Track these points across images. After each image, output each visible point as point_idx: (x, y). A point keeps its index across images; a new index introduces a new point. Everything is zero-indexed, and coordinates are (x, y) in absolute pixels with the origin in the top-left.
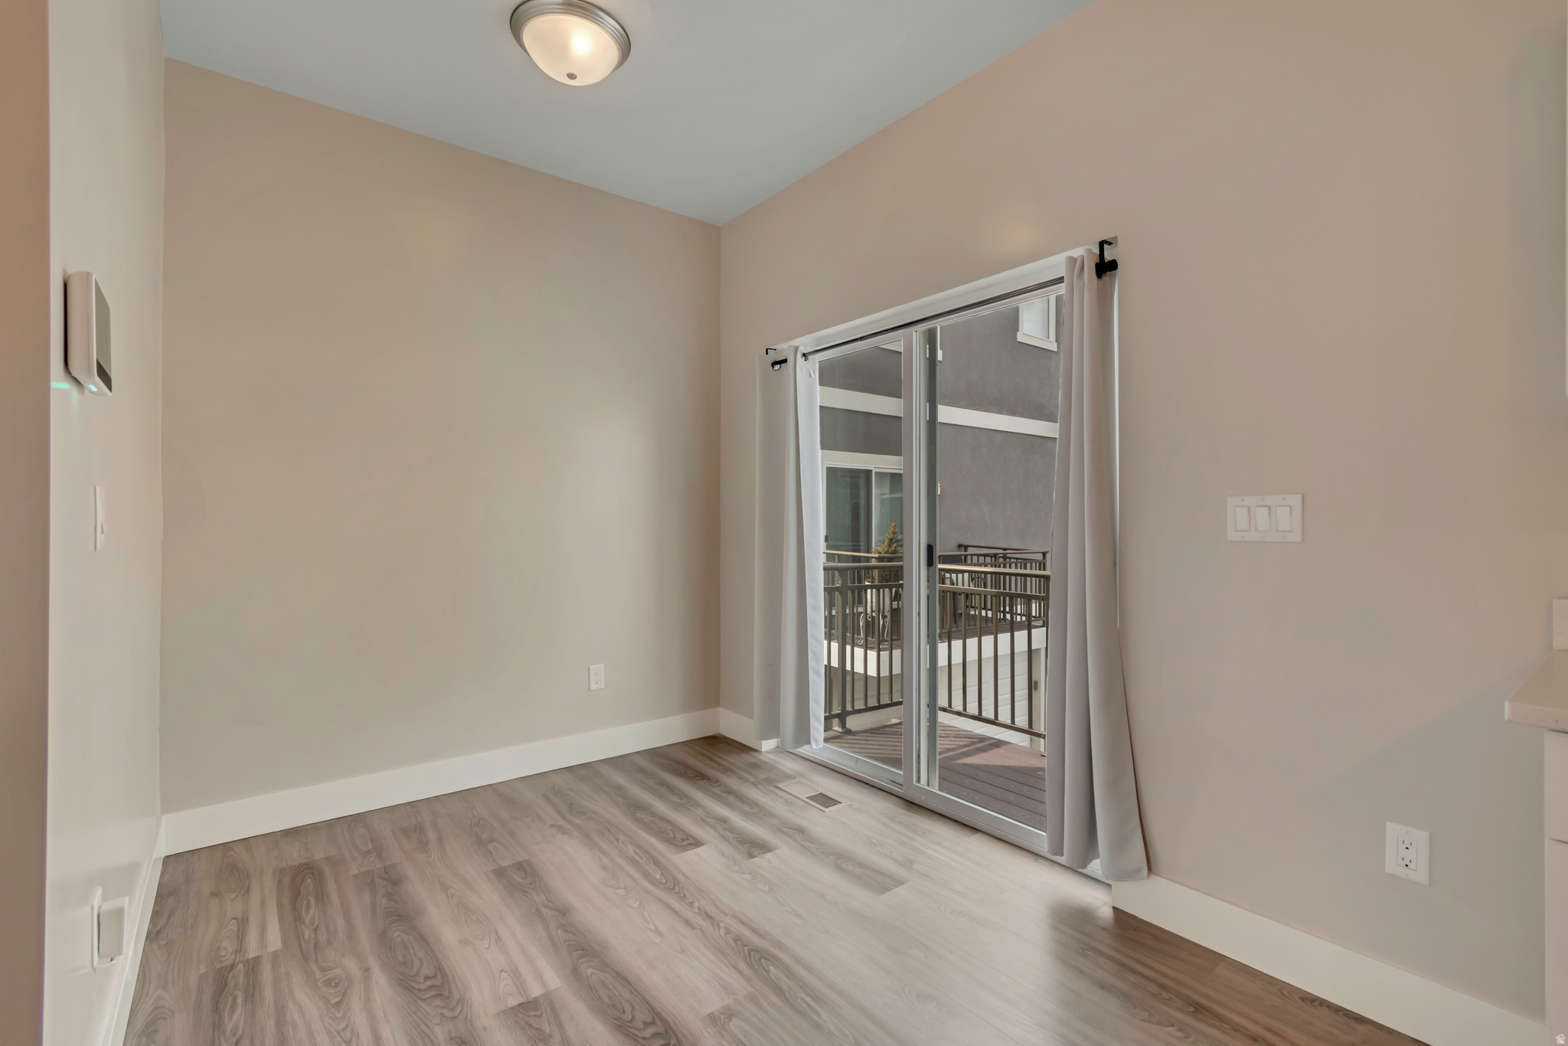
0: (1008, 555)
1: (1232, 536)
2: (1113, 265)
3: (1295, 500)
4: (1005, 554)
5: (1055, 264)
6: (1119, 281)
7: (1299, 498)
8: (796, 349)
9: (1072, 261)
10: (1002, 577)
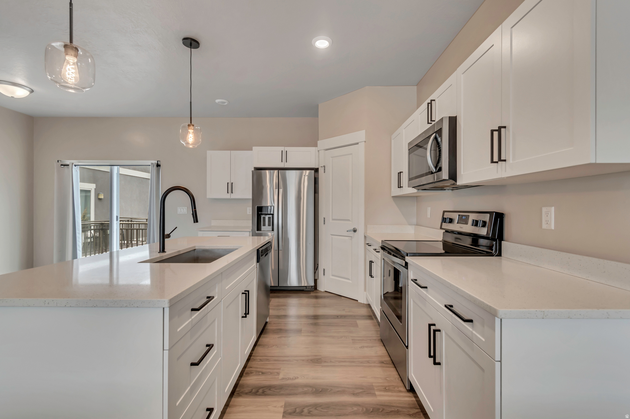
0: (133, 220)
1: (178, 213)
2: (160, 166)
3: (186, 208)
4: (131, 220)
5: (149, 162)
6: (161, 169)
7: (187, 208)
8: (73, 164)
9: (152, 164)
10: (133, 225)
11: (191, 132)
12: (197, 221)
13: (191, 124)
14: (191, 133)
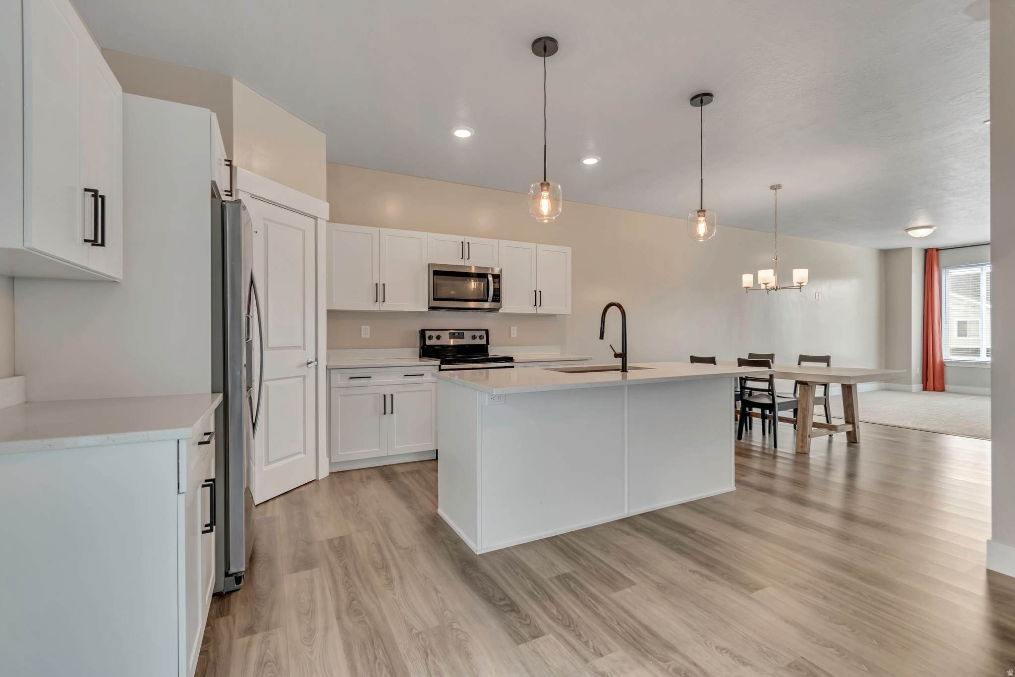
11: (545, 195)
12: (603, 339)
13: (545, 184)
14: (545, 197)
